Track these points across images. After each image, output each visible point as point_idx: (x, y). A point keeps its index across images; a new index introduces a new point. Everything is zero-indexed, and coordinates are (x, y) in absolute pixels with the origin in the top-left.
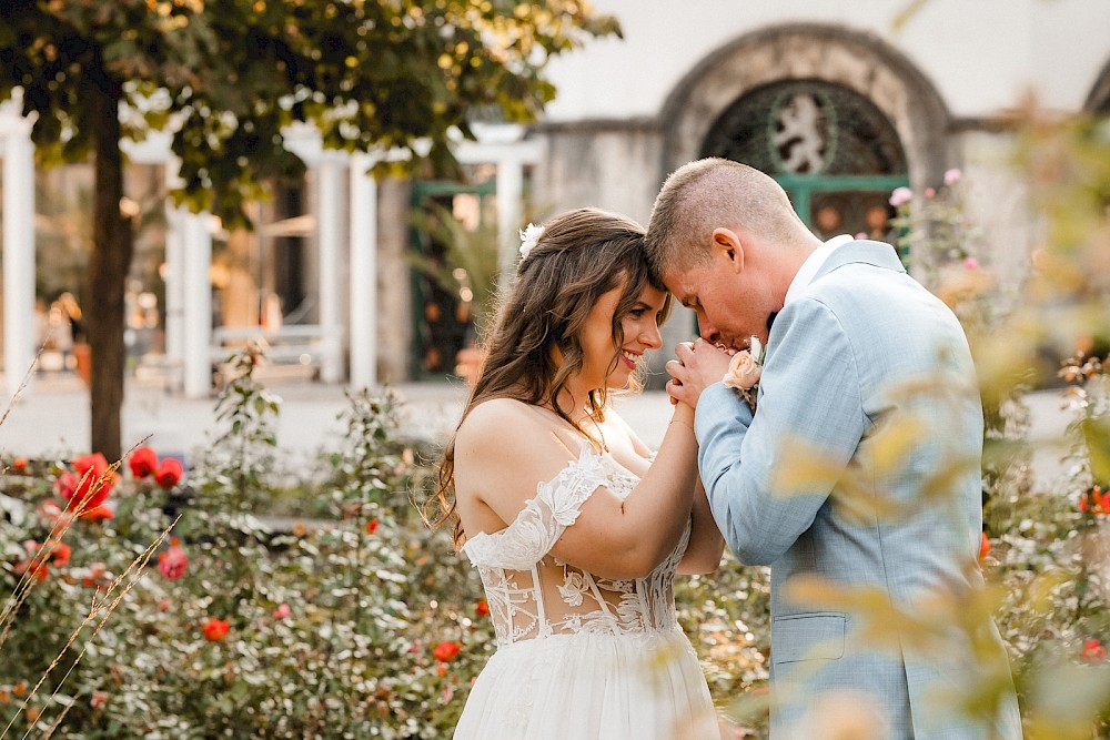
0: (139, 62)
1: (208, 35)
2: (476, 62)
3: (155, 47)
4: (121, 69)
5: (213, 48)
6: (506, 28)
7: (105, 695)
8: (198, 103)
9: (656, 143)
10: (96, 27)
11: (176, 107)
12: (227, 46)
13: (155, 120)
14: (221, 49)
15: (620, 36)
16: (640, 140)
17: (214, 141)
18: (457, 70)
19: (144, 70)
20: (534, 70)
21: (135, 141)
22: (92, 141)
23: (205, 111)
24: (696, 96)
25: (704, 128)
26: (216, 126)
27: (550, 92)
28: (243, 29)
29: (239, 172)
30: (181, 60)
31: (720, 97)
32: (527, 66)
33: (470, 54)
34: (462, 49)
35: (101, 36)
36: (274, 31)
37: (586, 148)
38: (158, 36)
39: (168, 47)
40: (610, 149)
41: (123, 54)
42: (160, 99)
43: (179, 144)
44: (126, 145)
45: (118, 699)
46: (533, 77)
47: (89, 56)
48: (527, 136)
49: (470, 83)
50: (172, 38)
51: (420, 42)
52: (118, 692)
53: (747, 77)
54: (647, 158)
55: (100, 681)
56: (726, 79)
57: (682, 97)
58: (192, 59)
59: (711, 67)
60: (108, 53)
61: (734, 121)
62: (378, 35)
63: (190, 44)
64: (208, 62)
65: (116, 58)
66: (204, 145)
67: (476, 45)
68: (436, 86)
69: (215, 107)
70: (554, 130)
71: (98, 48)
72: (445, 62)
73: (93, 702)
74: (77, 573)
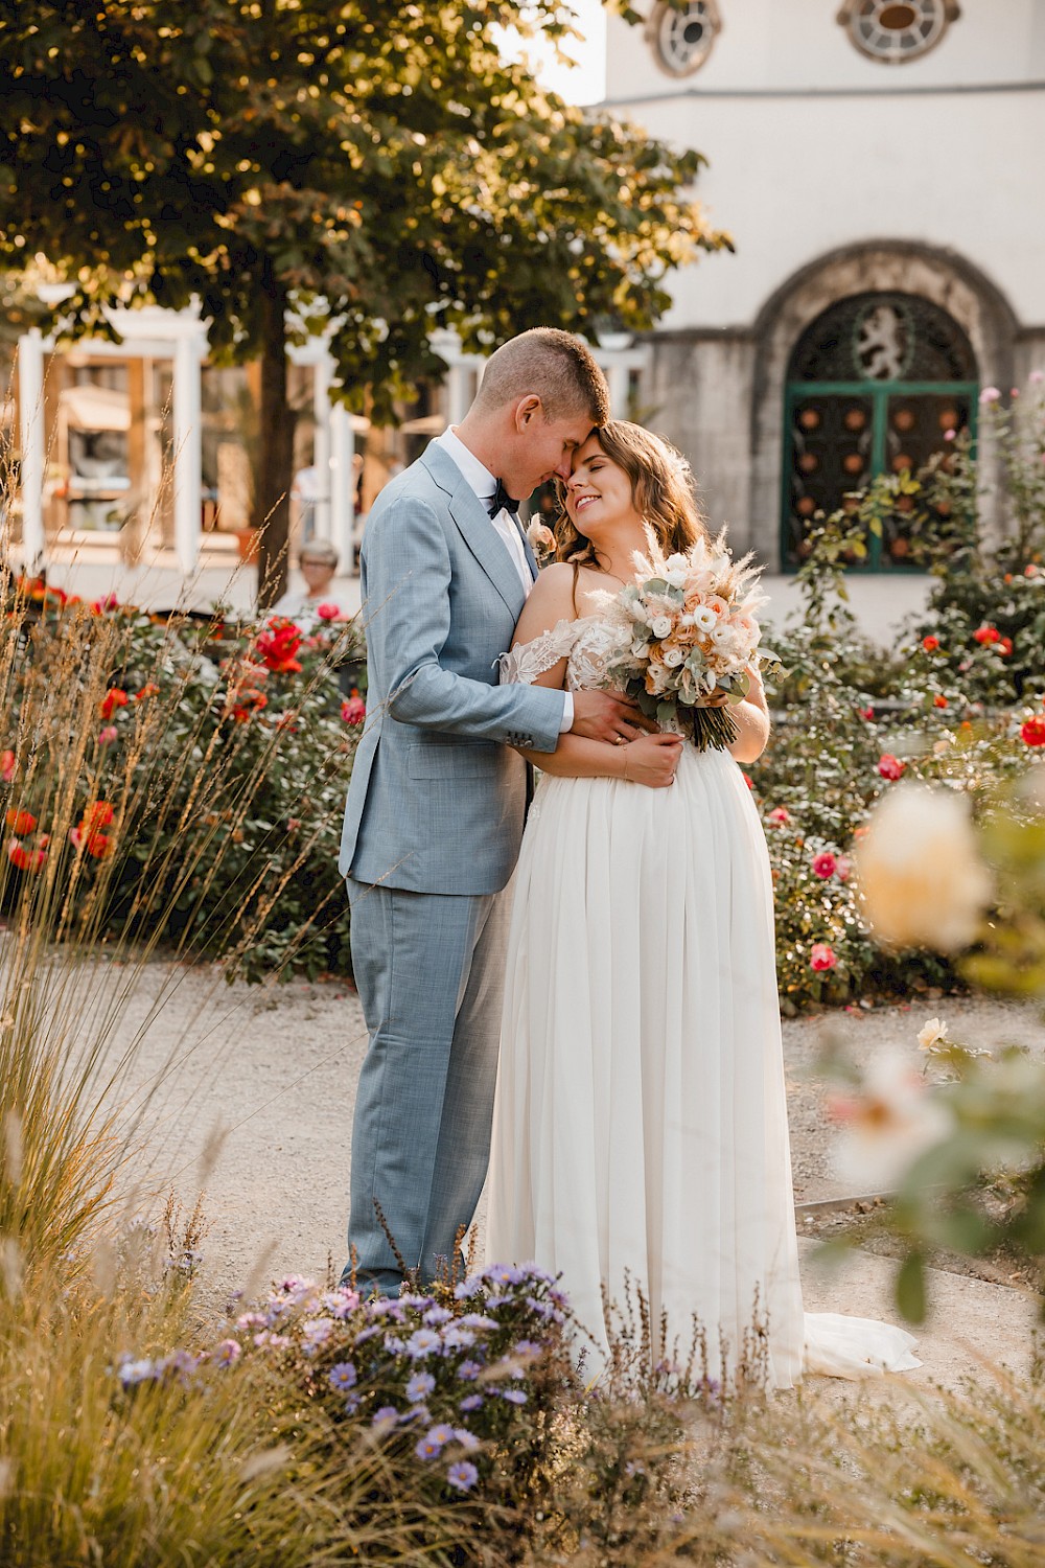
0: (306, 273)
1: (365, 248)
2: (602, 275)
3: (320, 259)
4: (291, 279)
5: (370, 260)
6: (628, 243)
7: (299, 822)
8: (353, 311)
9: (750, 352)
10: (269, 241)
11: (334, 313)
12: (382, 258)
13: (315, 326)
14: (377, 261)
15: (732, 250)
16: (736, 347)
17: (366, 345)
18: (583, 282)
19: (310, 280)
20: (652, 282)
21: (297, 345)
22: (261, 344)
23: (359, 318)
24: (788, 307)
25: (794, 337)
26: (369, 331)
27: (665, 302)
28: (396, 243)
29: (389, 372)
30: (342, 271)
31: (809, 309)
32: (646, 278)
33: (596, 267)
34: (589, 261)
35: (272, 249)
36: (421, 245)
37: (687, 355)
38: (323, 248)
39: (331, 259)
40: (709, 357)
41: (293, 266)
42: (320, 304)
43: (336, 347)
44: (290, 348)
45: (310, 825)
46: (651, 289)
47: (259, 265)
48: (633, 346)
49: (595, 294)
50: (334, 250)
51: (552, 254)
52: (312, 820)
53: (834, 290)
54: (742, 365)
55: (295, 811)
56: (815, 293)
57: (775, 308)
58: (352, 270)
59: (803, 280)
60: (279, 265)
61: (821, 331)
62: (515, 249)
63: (350, 256)
64: (366, 273)
65: (287, 269)
66: (358, 348)
67: (602, 258)
68: (566, 297)
69: (368, 312)
70: (660, 339)
71: (269, 260)
72: (574, 273)
73: (289, 827)
74: (273, 718)
